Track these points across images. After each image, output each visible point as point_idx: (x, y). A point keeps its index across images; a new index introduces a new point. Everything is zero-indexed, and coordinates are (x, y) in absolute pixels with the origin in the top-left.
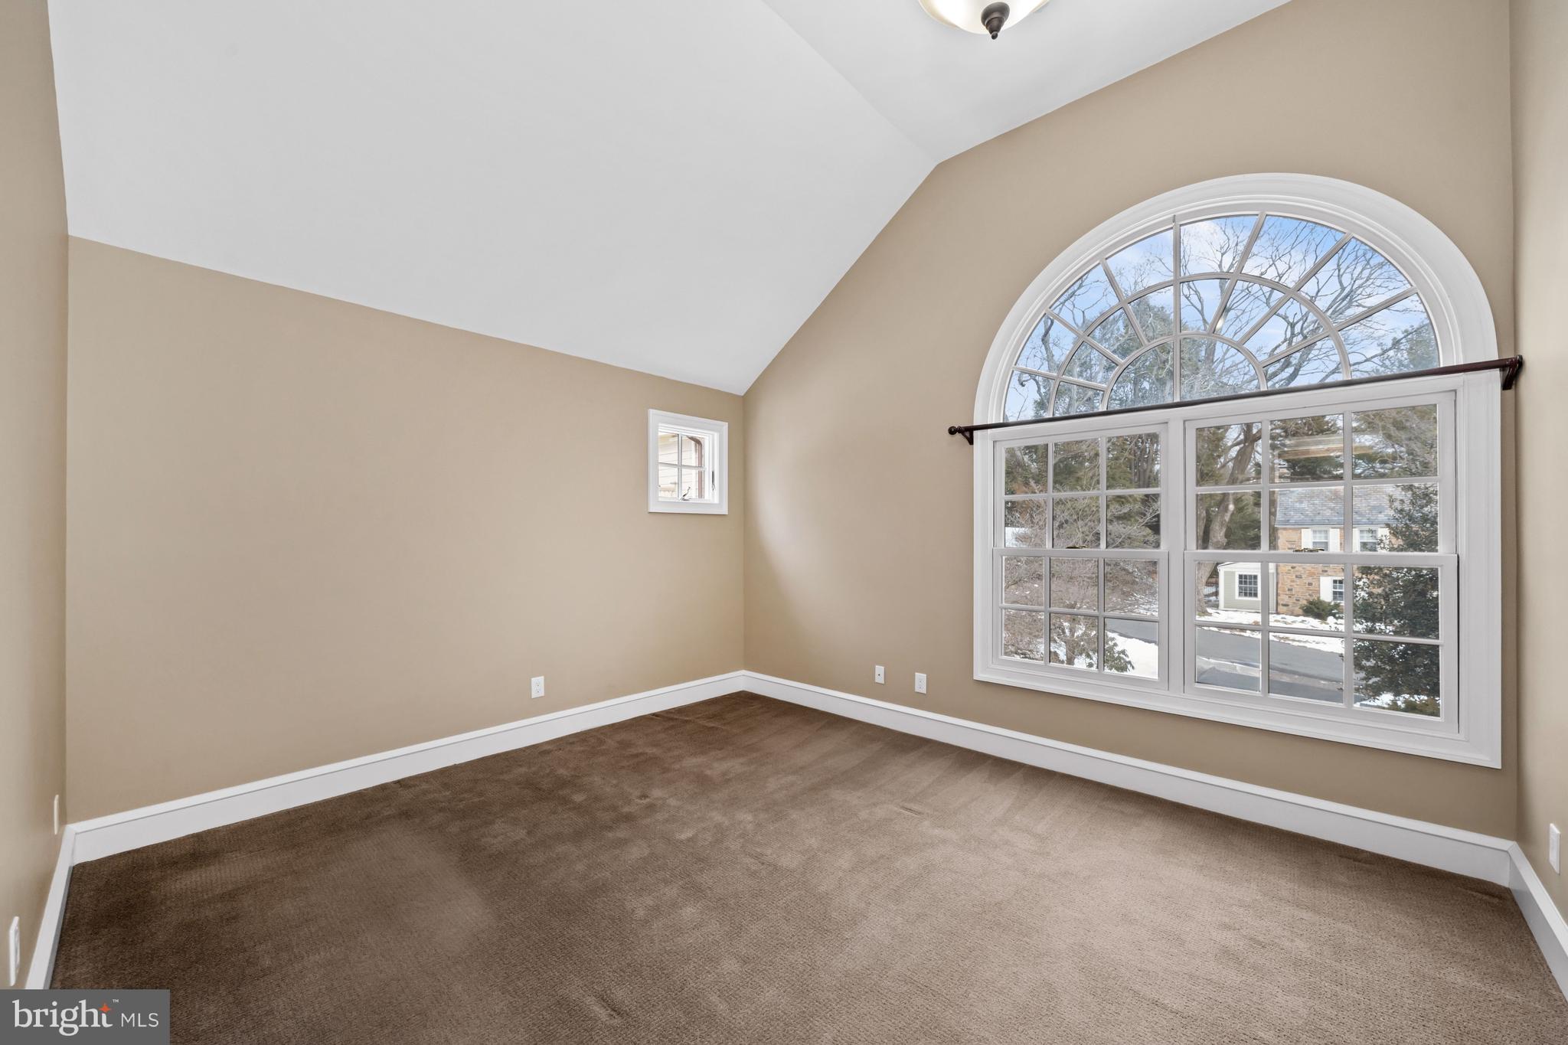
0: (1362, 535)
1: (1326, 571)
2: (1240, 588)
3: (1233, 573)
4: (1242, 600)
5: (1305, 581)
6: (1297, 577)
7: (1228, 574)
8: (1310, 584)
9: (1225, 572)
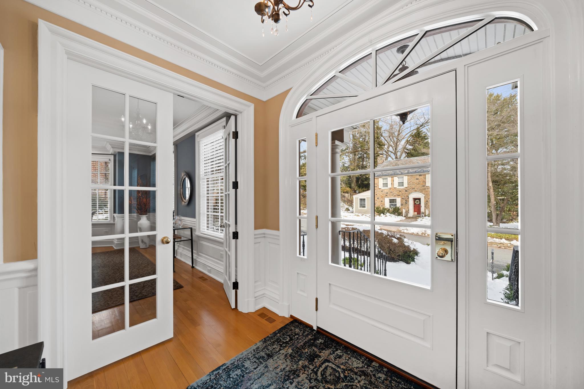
0: (399, 179)
1: (387, 196)
2: (360, 204)
3: (358, 198)
4: (361, 209)
5: (380, 200)
6: (377, 198)
7: (357, 198)
8: (382, 201)
9: (355, 198)
